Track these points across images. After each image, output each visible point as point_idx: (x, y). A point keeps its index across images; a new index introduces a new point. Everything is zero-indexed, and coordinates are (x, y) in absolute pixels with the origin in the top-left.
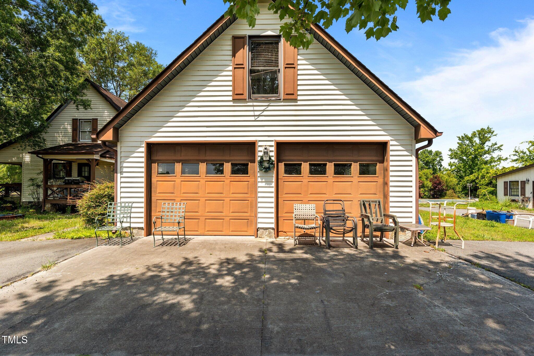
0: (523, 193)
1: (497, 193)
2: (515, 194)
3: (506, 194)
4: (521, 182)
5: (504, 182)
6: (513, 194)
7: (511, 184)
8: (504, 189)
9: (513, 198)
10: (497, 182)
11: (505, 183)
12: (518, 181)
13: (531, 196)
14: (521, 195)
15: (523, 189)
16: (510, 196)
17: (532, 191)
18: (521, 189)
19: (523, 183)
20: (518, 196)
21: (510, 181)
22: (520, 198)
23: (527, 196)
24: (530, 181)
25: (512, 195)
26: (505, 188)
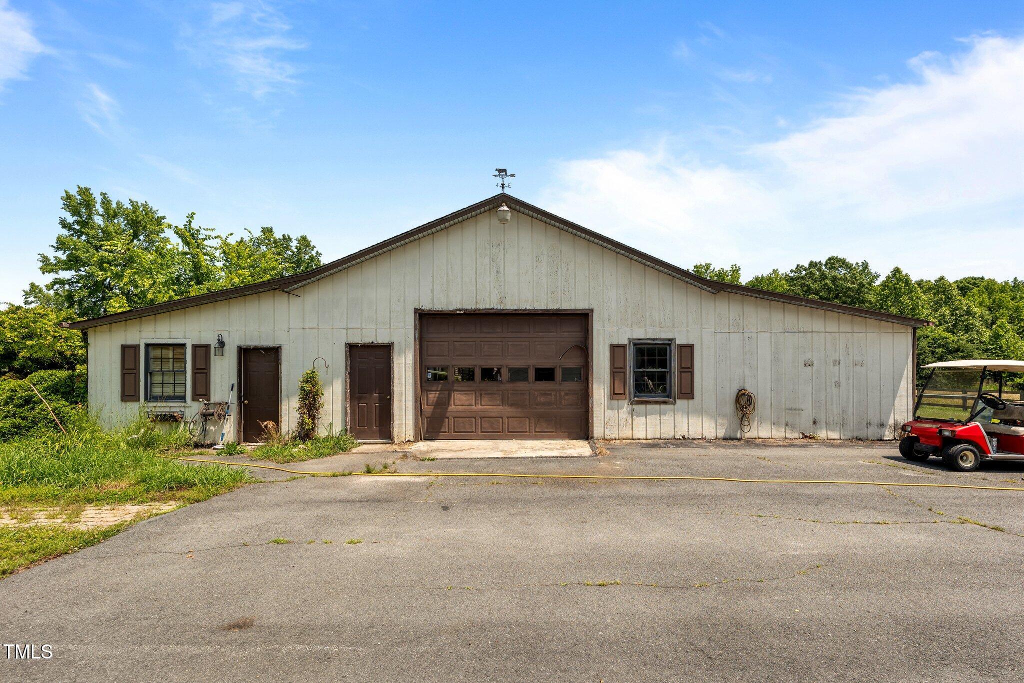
0: (202, 390)
1: (86, 391)
2: (169, 391)
3: (128, 394)
4: (195, 347)
5: (124, 348)
6: (157, 391)
7: (154, 353)
8: (123, 375)
9: (162, 407)
10: (86, 346)
11: (128, 352)
12: (183, 345)
13: (232, 398)
14: (195, 397)
15: (202, 373)
16: (146, 399)
17: (234, 380)
18: (194, 374)
19: (202, 352)
20: (183, 398)
21: (147, 345)
22: (193, 409)
23: (215, 397)
24: (227, 347)
25: (155, 398)
26: (128, 372)
